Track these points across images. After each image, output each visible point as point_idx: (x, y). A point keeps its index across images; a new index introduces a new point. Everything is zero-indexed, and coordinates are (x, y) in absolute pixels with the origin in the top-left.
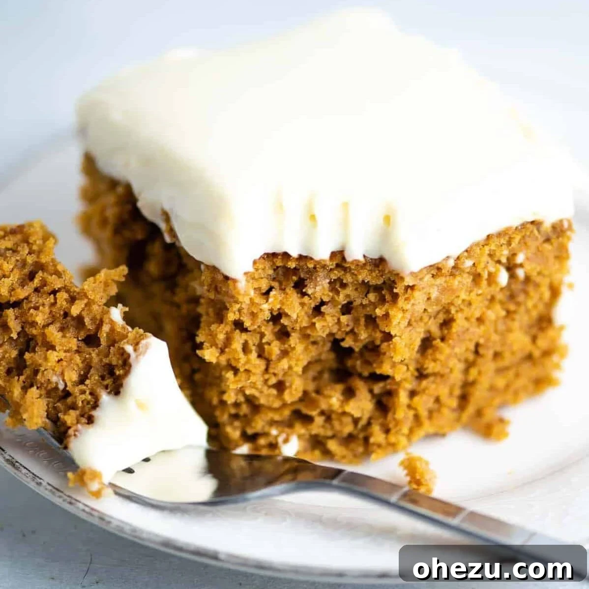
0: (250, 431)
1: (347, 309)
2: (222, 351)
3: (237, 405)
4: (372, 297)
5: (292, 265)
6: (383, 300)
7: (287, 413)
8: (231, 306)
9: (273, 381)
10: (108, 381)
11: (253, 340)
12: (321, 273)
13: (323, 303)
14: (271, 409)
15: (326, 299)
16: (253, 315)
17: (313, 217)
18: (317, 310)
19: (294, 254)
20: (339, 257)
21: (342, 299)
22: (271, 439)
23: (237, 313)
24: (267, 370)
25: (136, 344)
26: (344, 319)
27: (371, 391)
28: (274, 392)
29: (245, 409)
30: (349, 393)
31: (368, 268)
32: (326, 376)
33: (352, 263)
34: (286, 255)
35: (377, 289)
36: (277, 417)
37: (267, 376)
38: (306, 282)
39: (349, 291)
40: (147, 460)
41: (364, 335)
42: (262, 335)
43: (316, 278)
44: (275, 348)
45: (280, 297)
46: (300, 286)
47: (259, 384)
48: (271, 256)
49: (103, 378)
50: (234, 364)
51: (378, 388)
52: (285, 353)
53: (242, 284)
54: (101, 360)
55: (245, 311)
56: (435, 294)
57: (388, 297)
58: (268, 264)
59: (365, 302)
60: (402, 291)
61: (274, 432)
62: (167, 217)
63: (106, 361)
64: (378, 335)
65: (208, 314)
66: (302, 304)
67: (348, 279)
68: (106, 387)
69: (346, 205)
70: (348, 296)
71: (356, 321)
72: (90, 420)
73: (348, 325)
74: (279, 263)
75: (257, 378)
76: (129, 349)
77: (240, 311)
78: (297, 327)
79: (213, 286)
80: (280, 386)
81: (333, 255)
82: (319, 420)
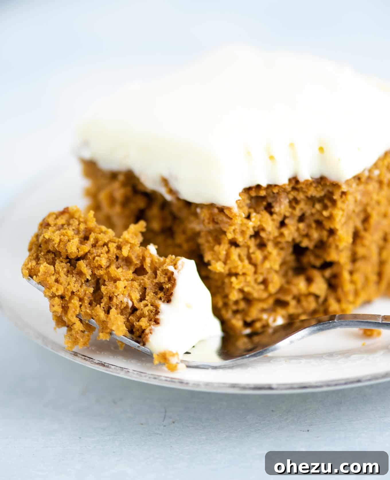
0: (249, 320)
1: (301, 219)
2: (225, 263)
3: (236, 302)
4: (318, 206)
5: (263, 193)
6: (325, 207)
7: (271, 301)
8: (228, 229)
9: (260, 279)
10: (161, 294)
11: (243, 252)
12: (283, 195)
13: (285, 217)
14: (260, 300)
15: (287, 214)
16: (243, 233)
17: (272, 158)
18: (282, 224)
19: (264, 184)
20: (294, 182)
21: (298, 212)
22: (264, 322)
23: (232, 233)
24: (255, 273)
25: (175, 265)
26: (301, 226)
27: (323, 276)
28: (262, 287)
29: (242, 305)
30: (309, 281)
31: (314, 185)
32: (290, 273)
33: (303, 183)
34: (258, 187)
35: (320, 200)
36: (265, 306)
37: (256, 276)
38: (274, 204)
39: (302, 205)
40: (194, 347)
41: (315, 235)
42: (248, 247)
43: (280, 200)
44: (258, 255)
45: (259, 216)
46: (269, 208)
47: (252, 283)
48: (248, 190)
49: (156, 293)
50: (234, 271)
51: (328, 273)
52: (265, 258)
53: (236, 210)
54: (152, 281)
55: (238, 230)
56: (359, 197)
57: (329, 204)
58: (245, 196)
59: (314, 211)
60: (339, 197)
61: (265, 316)
62: (165, 182)
63: (156, 281)
64: (325, 234)
65: (208, 242)
66: (273, 220)
67: (301, 196)
68: (160, 299)
69: (292, 145)
70: (301, 209)
71: (309, 226)
72: (157, 322)
73: (304, 230)
74: (253, 194)
75: (250, 278)
76: (171, 268)
77: (234, 231)
78: (271, 237)
79: (211, 219)
80: (265, 282)
81: (290, 180)
82: (293, 303)
